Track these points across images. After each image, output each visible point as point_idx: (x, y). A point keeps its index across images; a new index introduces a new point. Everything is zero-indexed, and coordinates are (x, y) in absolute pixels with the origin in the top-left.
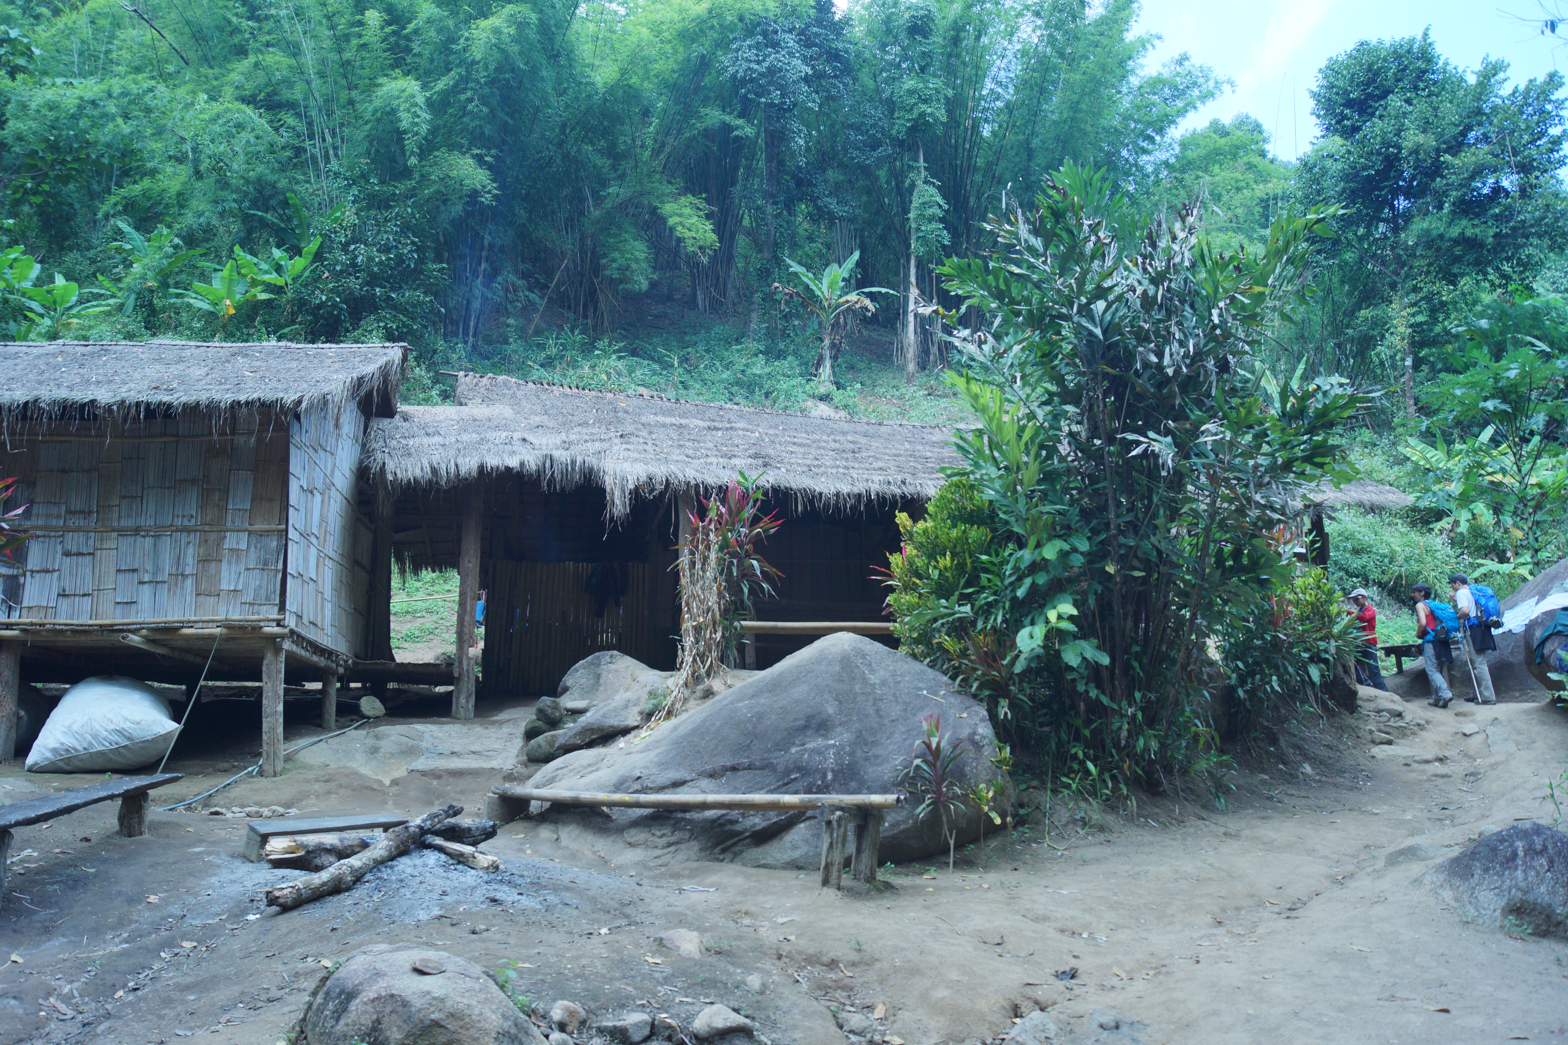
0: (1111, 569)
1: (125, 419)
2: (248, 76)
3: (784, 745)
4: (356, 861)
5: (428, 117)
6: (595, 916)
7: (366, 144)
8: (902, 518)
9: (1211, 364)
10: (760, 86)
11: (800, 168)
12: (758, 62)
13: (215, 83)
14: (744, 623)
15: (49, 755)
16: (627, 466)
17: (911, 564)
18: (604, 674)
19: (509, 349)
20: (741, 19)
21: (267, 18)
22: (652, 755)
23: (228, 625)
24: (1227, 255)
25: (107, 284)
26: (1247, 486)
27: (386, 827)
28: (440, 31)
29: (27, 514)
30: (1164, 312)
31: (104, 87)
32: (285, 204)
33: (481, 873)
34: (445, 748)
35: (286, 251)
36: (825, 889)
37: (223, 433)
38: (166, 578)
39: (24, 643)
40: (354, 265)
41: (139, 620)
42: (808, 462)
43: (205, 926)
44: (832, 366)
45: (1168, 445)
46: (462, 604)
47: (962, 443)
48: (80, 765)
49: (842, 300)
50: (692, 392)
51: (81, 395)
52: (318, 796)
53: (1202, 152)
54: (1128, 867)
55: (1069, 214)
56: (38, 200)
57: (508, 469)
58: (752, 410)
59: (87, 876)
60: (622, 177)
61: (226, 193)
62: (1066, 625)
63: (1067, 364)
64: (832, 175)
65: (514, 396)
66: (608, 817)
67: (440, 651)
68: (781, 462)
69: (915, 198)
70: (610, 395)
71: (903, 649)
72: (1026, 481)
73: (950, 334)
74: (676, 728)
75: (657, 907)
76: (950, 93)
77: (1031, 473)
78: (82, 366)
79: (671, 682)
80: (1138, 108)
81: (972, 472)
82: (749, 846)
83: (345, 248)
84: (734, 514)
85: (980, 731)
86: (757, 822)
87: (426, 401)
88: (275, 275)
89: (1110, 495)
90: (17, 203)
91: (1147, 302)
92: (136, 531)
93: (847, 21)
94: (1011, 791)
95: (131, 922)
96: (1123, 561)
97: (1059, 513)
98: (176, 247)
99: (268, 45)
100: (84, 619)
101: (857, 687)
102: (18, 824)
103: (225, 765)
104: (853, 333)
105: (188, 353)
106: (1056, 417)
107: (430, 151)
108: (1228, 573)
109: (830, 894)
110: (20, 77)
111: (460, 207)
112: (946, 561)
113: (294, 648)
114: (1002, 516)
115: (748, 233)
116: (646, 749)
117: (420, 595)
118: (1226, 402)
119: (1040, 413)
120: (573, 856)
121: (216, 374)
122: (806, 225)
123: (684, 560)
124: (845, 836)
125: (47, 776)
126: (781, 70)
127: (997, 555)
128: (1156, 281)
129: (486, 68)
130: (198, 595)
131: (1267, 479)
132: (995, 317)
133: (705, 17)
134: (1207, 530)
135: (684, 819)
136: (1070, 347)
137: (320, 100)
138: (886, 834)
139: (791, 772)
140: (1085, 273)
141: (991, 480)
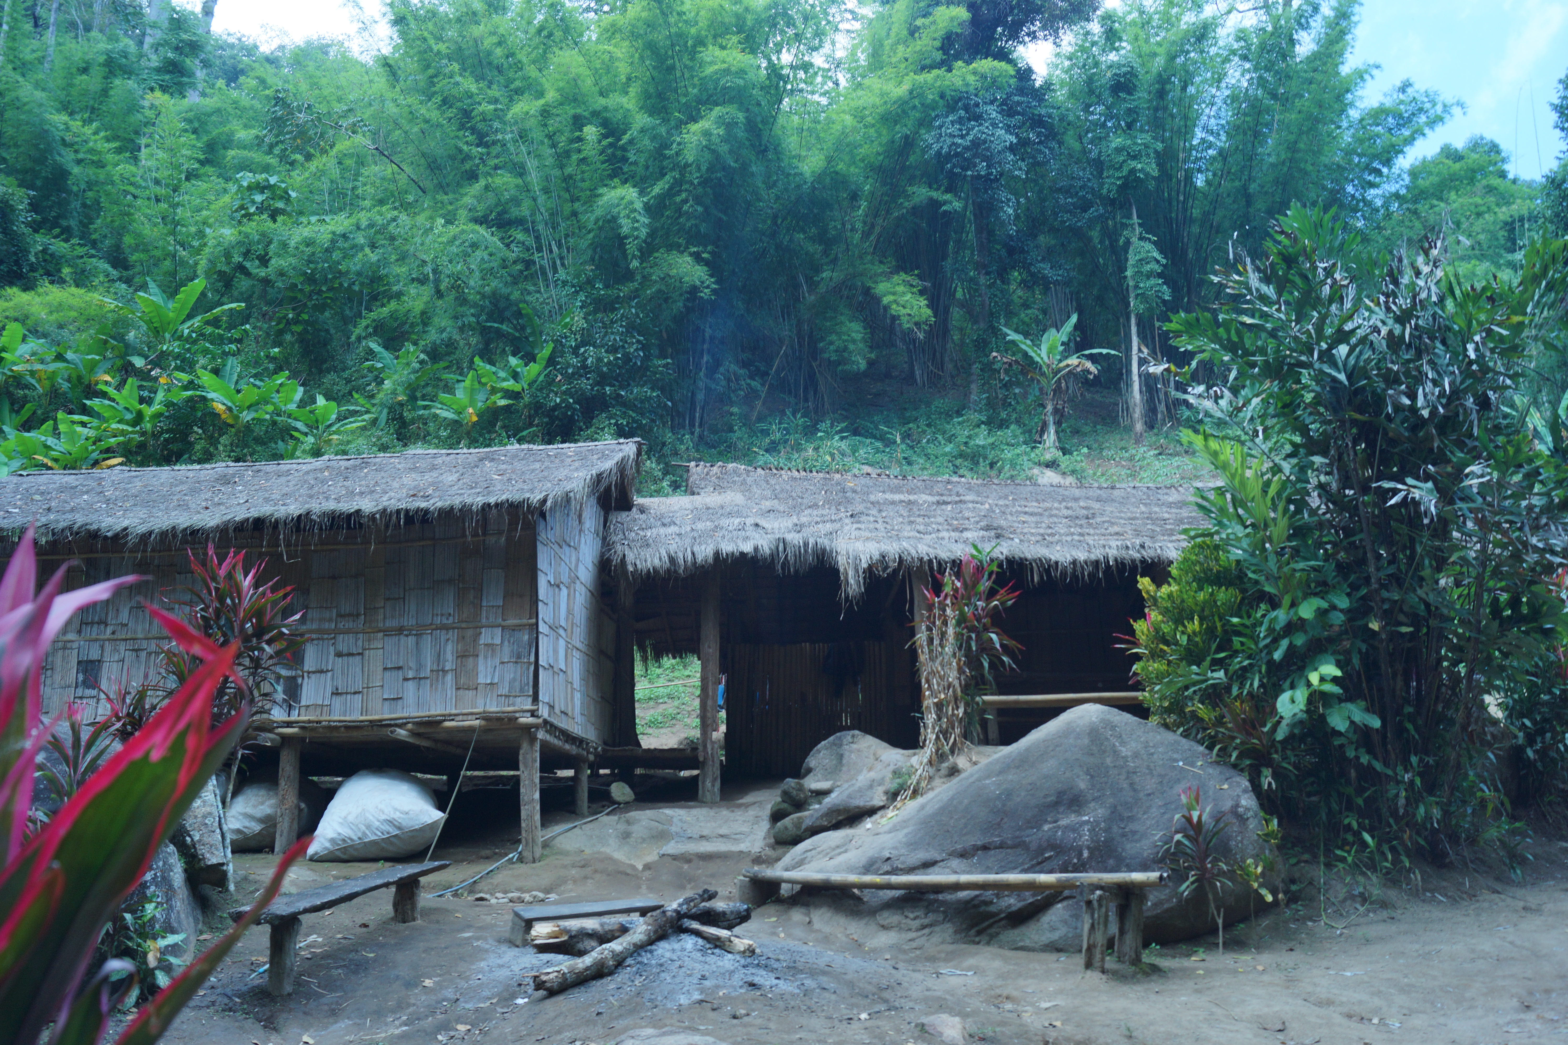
0: (1375, 626)
1: (387, 526)
2: (479, 199)
3: (1036, 822)
4: (616, 946)
5: (647, 221)
6: (854, 1000)
7: (590, 252)
8: (1145, 583)
9: (1470, 402)
10: (965, 159)
11: (1011, 237)
12: (962, 137)
13: (450, 208)
14: (985, 698)
15: (328, 845)
16: (859, 546)
17: (1157, 630)
18: (847, 754)
19: (734, 437)
20: (942, 96)
21: (494, 143)
22: (901, 835)
23: (486, 717)
24: (1478, 286)
25: (362, 401)
26: (1520, 529)
27: (644, 912)
28: (653, 138)
29: (303, 620)
30: (1413, 351)
31: (353, 220)
32: (519, 314)
33: (738, 957)
34: (694, 832)
35: (521, 358)
36: (1089, 972)
37: (475, 535)
38: (428, 673)
39: (303, 739)
40: (584, 367)
41: (405, 715)
42: (1042, 531)
43: (477, 1010)
44: (1057, 432)
45: (1430, 491)
46: (704, 688)
47: (1205, 503)
48: (355, 854)
49: (1062, 365)
50: (916, 467)
51: (347, 506)
52: (575, 882)
53: (1434, 179)
54: (1417, 947)
55: (1301, 259)
56: (298, 328)
57: (742, 554)
58: (980, 481)
59: (367, 960)
60: (834, 261)
61: (464, 309)
62: (1328, 687)
63: (1310, 414)
64: (1043, 240)
65: (744, 483)
66: (859, 899)
67: (683, 735)
68: (1014, 532)
69: (1130, 256)
70: (837, 476)
71: (1154, 720)
72: (1275, 539)
73: (1185, 392)
74: (923, 807)
75: (916, 991)
76: (1160, 146)
77: (1280, 529)
78: (346, 479)
79: (914, 760)
80: (1361, 141)
81: (1217, 533)
82: (1005, 927)
83: (575, 351)
84: (970, 587)
85: (1243, 802)
86: (1012, 902)
87: (658, 492)
88: (512, 382)
89: (1368, 548)
90: (281, 333)
91: (1394, 342)
92: (400, 631)
93: (1048, 86)
94: (1280, 866)
95: (409, 1005)
96: (1389, 617)
97: (1314, 569)
98: (422, 362)
99: (496, 168)
100: (356, 716)
101: (1108, 761)
102: (306, 911)
103: (488, 852)
104: (1075, 396)
105: (439, 461)
106: (1302, 469)
107: (650, 254)
108: (1506, 624)
109: (1094, 977)
110: (280, 219)
111: (680, 304)
112: (1194, 625)
113: (548, 737)
114: (1251, 575)
115: (962, 305)
116: (894, 829)
117: (661, 682)
118: (1491, 441)
119: (1286, 467)
120: (826, 940)
121: (467, 479)
122: (1020, 293)
123: (921, 637)
124: (1107, 916)
125: (327, 865)
126: (985, 142)
127: (1249, 617)
128: (1402, 318)
129: (699, 169)
130: (458, 689)
131: (1544, 521)
132: (1230, 371)
133: (907, 98)
134: (1480, 578)
135: (937, 901)
136: (1312, 395)
137: (546, 215)
138: (1149, 914)
139: (1044, 850)
140: (1323, 319)
141: (1238, 539)
